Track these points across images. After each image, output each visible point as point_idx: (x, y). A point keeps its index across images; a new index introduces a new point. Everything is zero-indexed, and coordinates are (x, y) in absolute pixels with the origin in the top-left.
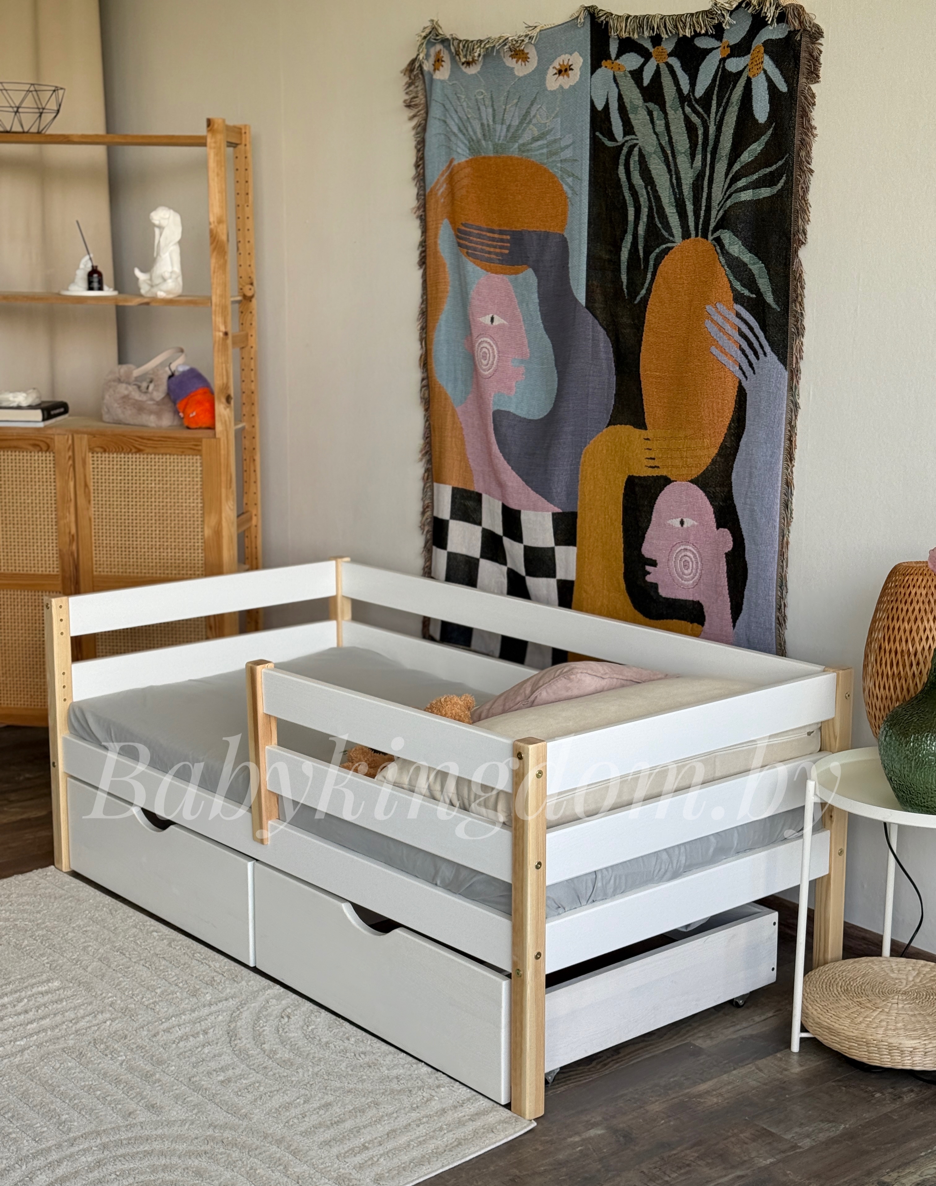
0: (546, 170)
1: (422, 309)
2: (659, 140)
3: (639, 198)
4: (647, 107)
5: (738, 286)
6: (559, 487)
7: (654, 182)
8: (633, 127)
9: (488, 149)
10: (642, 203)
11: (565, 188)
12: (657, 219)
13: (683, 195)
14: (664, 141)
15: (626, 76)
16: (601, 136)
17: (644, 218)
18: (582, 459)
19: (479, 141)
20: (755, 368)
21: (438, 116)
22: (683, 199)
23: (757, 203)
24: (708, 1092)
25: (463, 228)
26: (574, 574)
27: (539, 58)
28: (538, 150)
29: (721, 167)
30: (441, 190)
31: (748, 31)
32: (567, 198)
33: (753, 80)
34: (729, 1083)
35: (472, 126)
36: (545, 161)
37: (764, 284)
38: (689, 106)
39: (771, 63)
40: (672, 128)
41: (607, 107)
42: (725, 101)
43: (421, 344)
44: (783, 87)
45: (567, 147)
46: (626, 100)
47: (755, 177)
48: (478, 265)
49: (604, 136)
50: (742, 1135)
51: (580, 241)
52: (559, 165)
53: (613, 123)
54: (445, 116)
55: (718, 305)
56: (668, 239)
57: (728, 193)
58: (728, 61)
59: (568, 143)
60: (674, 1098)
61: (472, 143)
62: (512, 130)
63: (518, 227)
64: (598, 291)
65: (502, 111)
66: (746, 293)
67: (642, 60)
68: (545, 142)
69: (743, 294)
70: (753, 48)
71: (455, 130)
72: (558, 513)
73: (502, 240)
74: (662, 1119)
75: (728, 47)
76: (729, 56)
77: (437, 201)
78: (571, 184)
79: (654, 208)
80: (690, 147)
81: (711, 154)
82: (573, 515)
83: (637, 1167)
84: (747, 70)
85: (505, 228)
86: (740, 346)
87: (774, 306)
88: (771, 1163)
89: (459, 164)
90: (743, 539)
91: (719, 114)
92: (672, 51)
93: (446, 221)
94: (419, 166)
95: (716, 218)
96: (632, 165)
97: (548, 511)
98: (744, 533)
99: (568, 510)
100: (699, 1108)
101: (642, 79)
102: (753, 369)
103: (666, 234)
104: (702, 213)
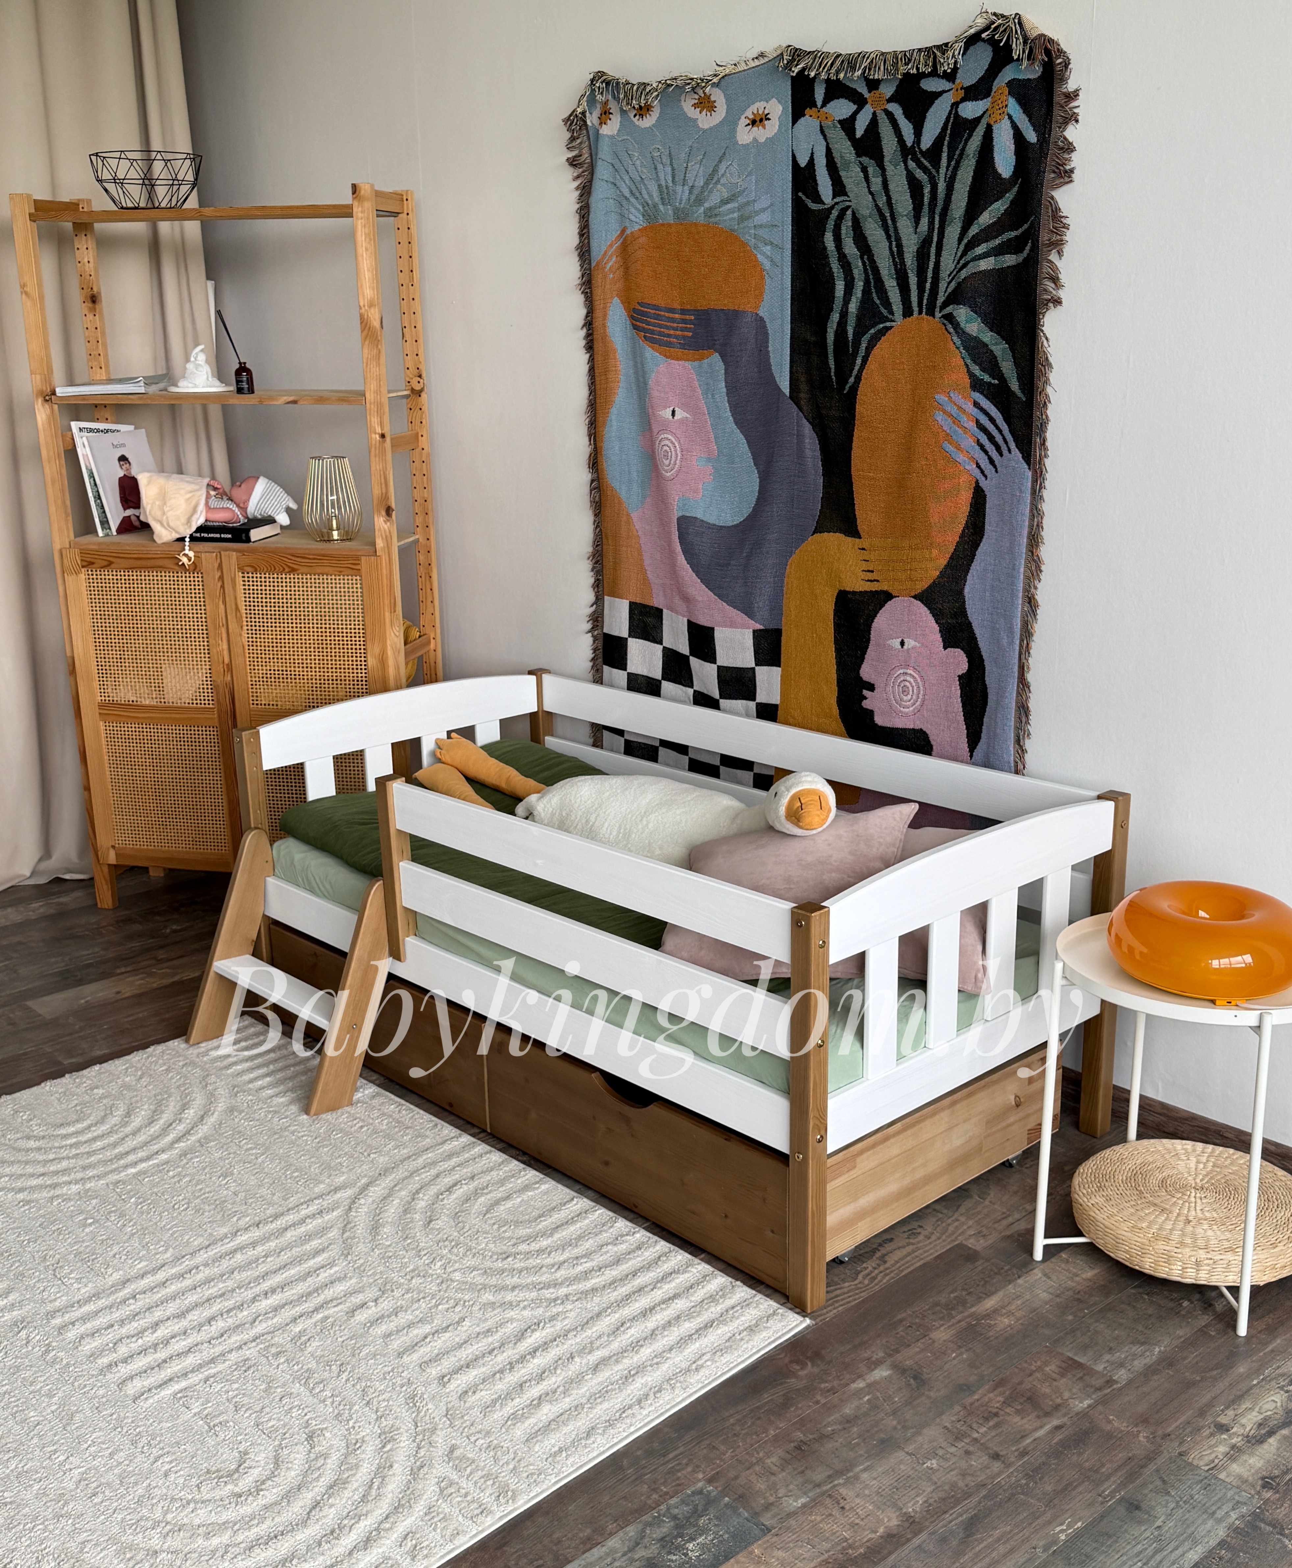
0: (737, 238)
1: (590, 401)
2: (875, 201)
3: (851, 270)
4: (860, 162)
5: (976, 370)
6: (762, 603)
7: (870, 251)
8: (844, 187)
9: (667, 214)
10: (856, 276)
11: (760, 257)
12: (874, 295)
13: (905, 266)
14: (882, 201)
15: (836, 127)
16: (804, 198)
17: (858, 292)
18: (788, 571)
19: (655, 206)
20: (998, 466)
21: (605, 178)
22: (905, 270)
23: (1000, 273)
24: (996, 1311)
25: (640, 308)
26: (779, 698)
27: (728, 106)
28: (727, 214)
29: (953, 232)
30: (610, 264)
31: (987, 71)
32: (762, 270)
33: (994, 128)
34: (1018, 1297)
35: (647, 189)
36: (736, 227)
37: (1008, 367)
38: (911, 159)
39: (1018, 107)
40: (891, 187)
41: (811, 162)
42: (958, 152)
43: (590, 440)
44: (1031, 136)
45: (764, 210)
46: (836, 154)
47: (998, 241)
48: (656, 351)
49: (808, 198)
50: (1047, 1369)
51: (783, 321)
52: (752, 231)
53: (819, 182)
54: (615, 178)
55: (952, 395)
56: (887, 317)
57: (962, 262)
58: (961, 106)
59: (765, 206)
60: (960, 1321)
61: (646, 208)
62: (696, 192)
63: (703, 305)
64: (803, 379)
65: (684, 170)
66: (987, 378)
67: (855, 107)
68: (736, 205)
69: (983, 380)
70: (994, 89)
71: (627, 193)
72: (760, 630)
73: (684, 321)
74: (953, 1351)
75: (961, 89)
76: (963, 100)
77: (605, 277)
78: (769, 253)
79: (872, 281)
80: (914, 209)
81: (940, 216)
82: (778, 633)
83: (938, 1420)
84: (986, 115)
85: (689, 307)
86: (978, 440)
87: (1019, 394)
88: (1089, 1406)
89: (632, 233)
90: (983, 661)
91: (950, 169)
92: (892, 95)
93: (616, 301)
94: (583, 235)
95: (945, 292)
96: (843, 231)
97: (749, 628)
98: (983, 654)
99: (771, 627)
100: (991, 1334)
101: (854, 129)
102: (995, 467)
103: (884, 312)
104: (928, 285)
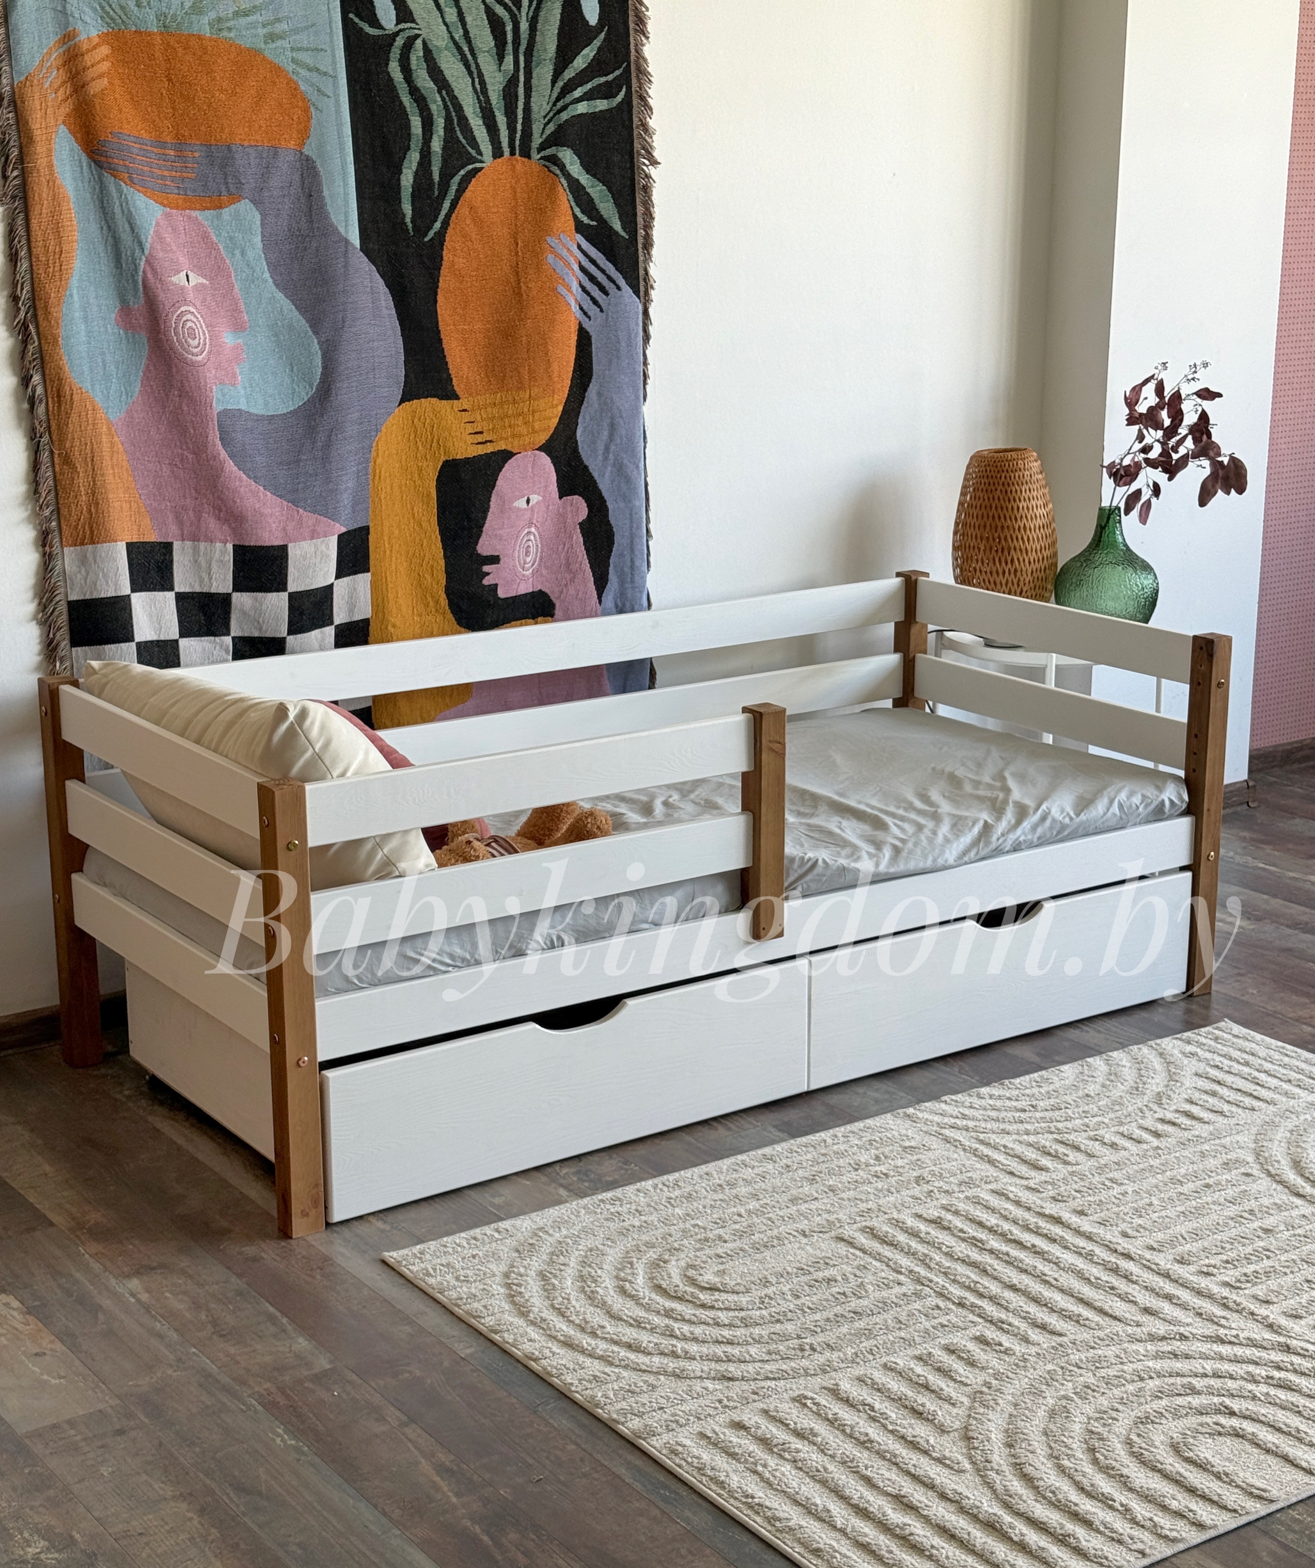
0: (264, 59)
2: (450, 32)
3: (427, 104)
5: (577, 211)
6: (344, 499)
7: (449, 86)
8: (411, 13)
10: (434, 112)
12: (458, 133)
13: (491, 103)
14: (458, 35)
16: (356, 20)
17: (439, 130)
19: (123, 7)
20: (602, 307)
22: (491, 108)
25: (116, 140)
26: (369, 609)
28: (247, 29)
29: (543, 73)
30: (50, 79)
32: (307, 100)
37: (608, 209)
45: (302, 29)
47: (589, 86)
48: (150, 198)
49: (361, 19)
51: (343, 161)
52: (288, 53)
53: (377, 5)
55: (562, 236)
56: (474, 157)
57: (560, 104)
59: (305, 25)
66: (585, 219)
69: (583, 221)
73: (183, 159)
77: (43, 97)
78: (315, 81)
79: (454, 119)
80: (496, 46)
81: (525, 54)
85: (193, 141)
86: (579, 281)
87: (622, 233)
89: (87, 39)
91: (532, 9)
93: (63, 130)
95: (541, 135)
96: (413, 62)
97: (331, 533)
98: (605, 494)
99: (357, 526)
102: (599, 307)
103: (473, 152)
104: (519, 127)
